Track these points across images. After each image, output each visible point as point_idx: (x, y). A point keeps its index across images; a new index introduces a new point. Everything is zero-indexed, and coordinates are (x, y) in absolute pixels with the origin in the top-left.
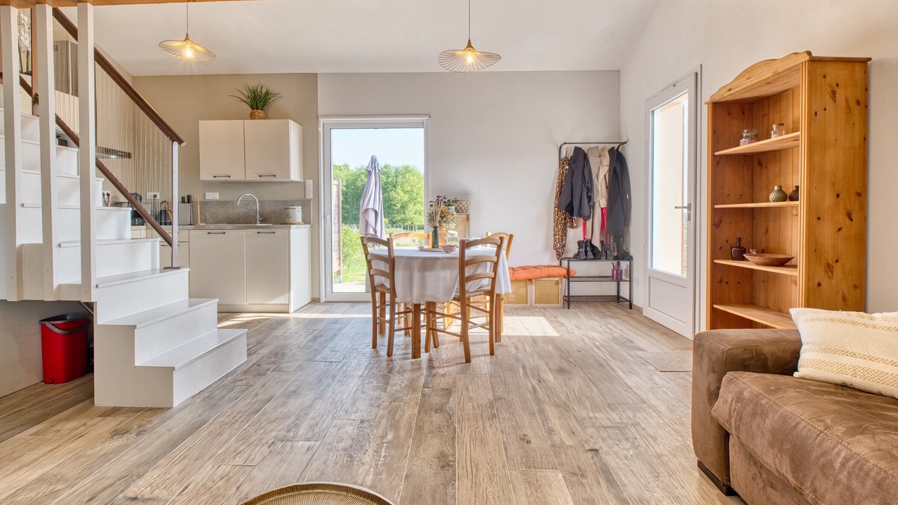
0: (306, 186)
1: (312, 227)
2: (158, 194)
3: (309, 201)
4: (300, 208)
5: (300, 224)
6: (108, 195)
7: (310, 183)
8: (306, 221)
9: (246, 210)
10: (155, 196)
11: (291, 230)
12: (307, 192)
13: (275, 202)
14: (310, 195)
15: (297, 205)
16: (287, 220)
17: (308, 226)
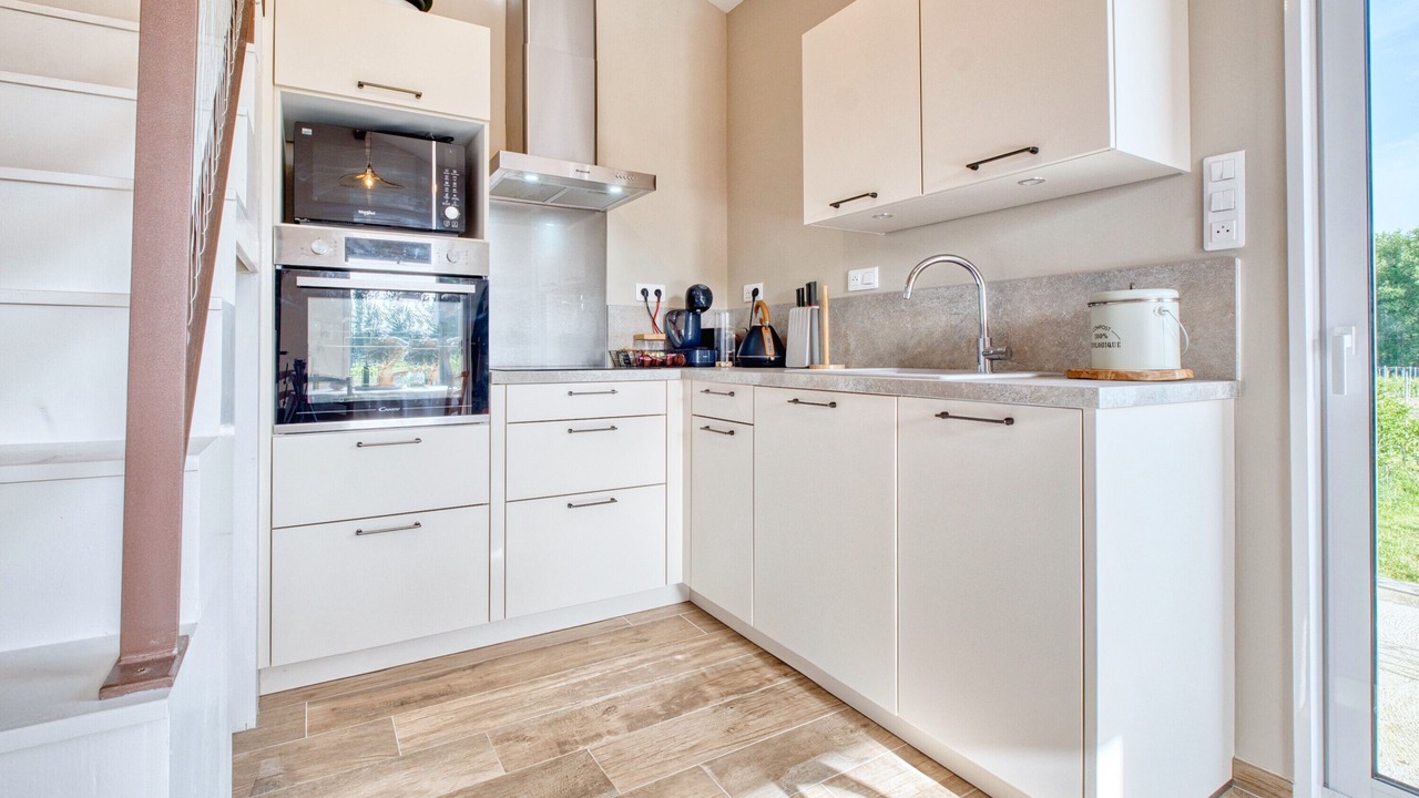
0: (1210, 188)
1: (1240, 394)
2: (760, 287)
3: (1226, 261)
4: (1169, 294)
5: (1165, 378)
6: (658, 293)
7: (1230, 173)
8: (1205, 361)
9: (954, 320)
10: (755, 293)
11: (1099, 413)
12: (1210, 218)
13: (1057, 280)
14: (1231, 229)
15: (1157, 285)
16: (1099, 359)
17: (1220, 388)
